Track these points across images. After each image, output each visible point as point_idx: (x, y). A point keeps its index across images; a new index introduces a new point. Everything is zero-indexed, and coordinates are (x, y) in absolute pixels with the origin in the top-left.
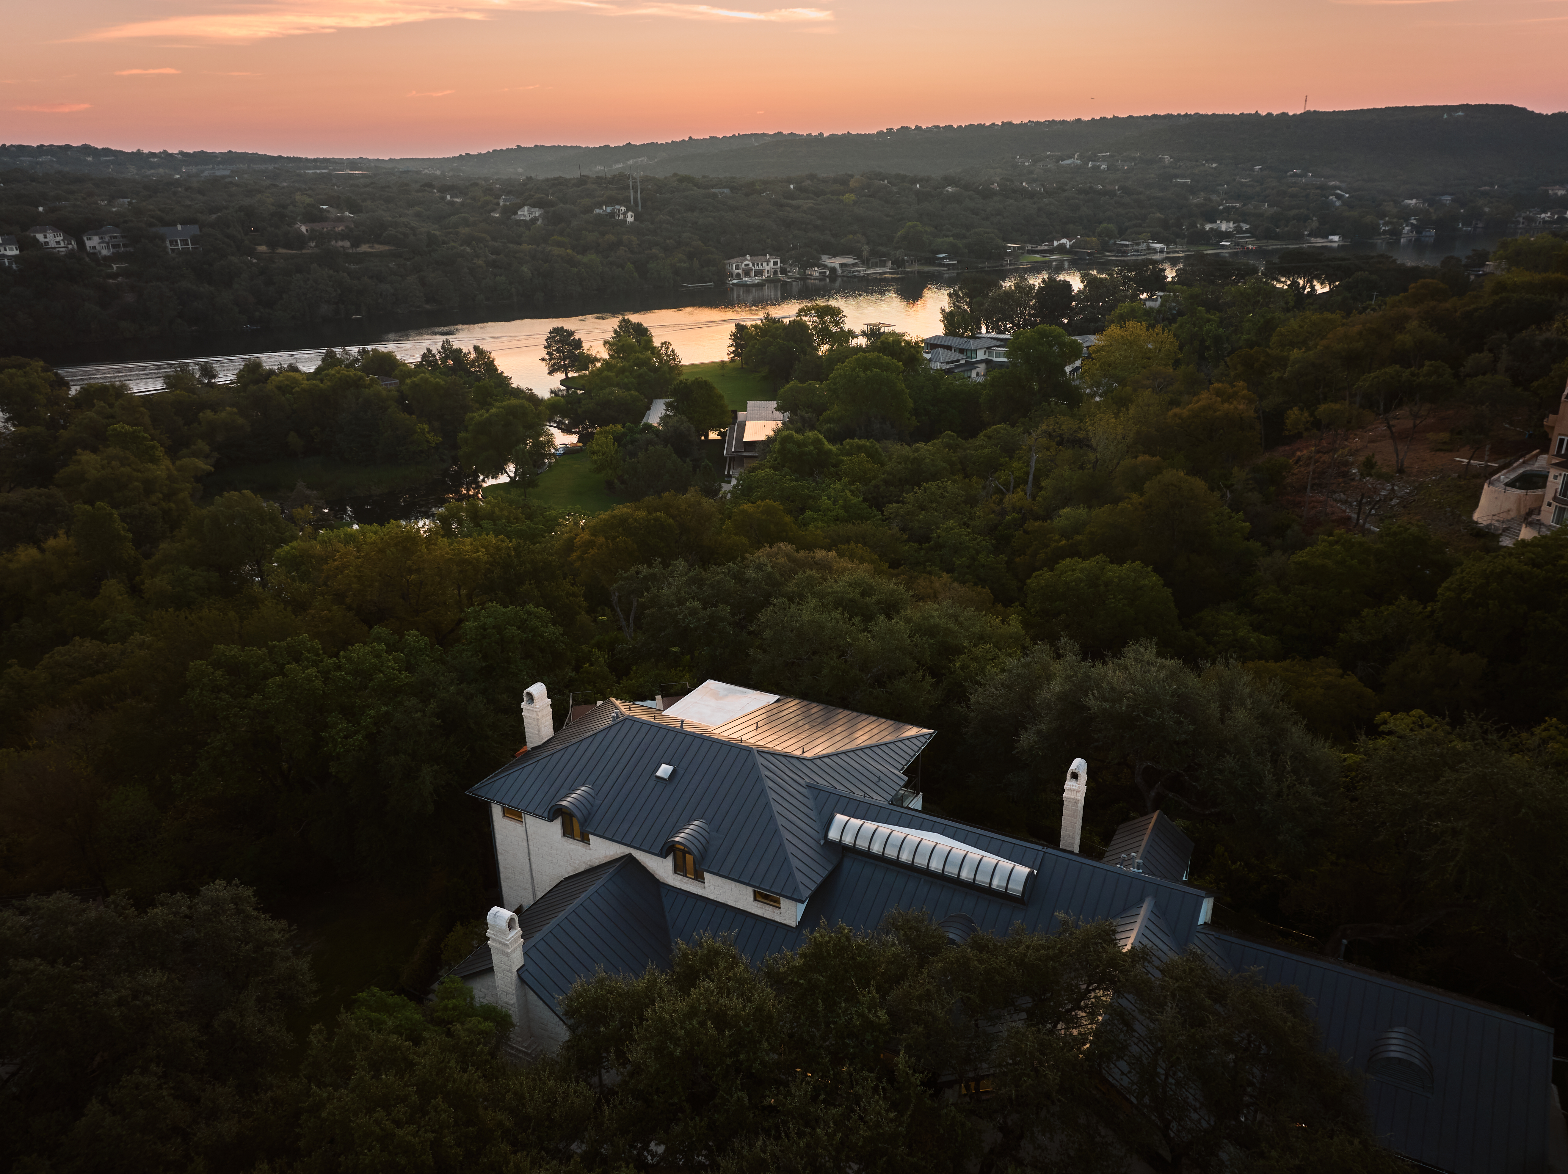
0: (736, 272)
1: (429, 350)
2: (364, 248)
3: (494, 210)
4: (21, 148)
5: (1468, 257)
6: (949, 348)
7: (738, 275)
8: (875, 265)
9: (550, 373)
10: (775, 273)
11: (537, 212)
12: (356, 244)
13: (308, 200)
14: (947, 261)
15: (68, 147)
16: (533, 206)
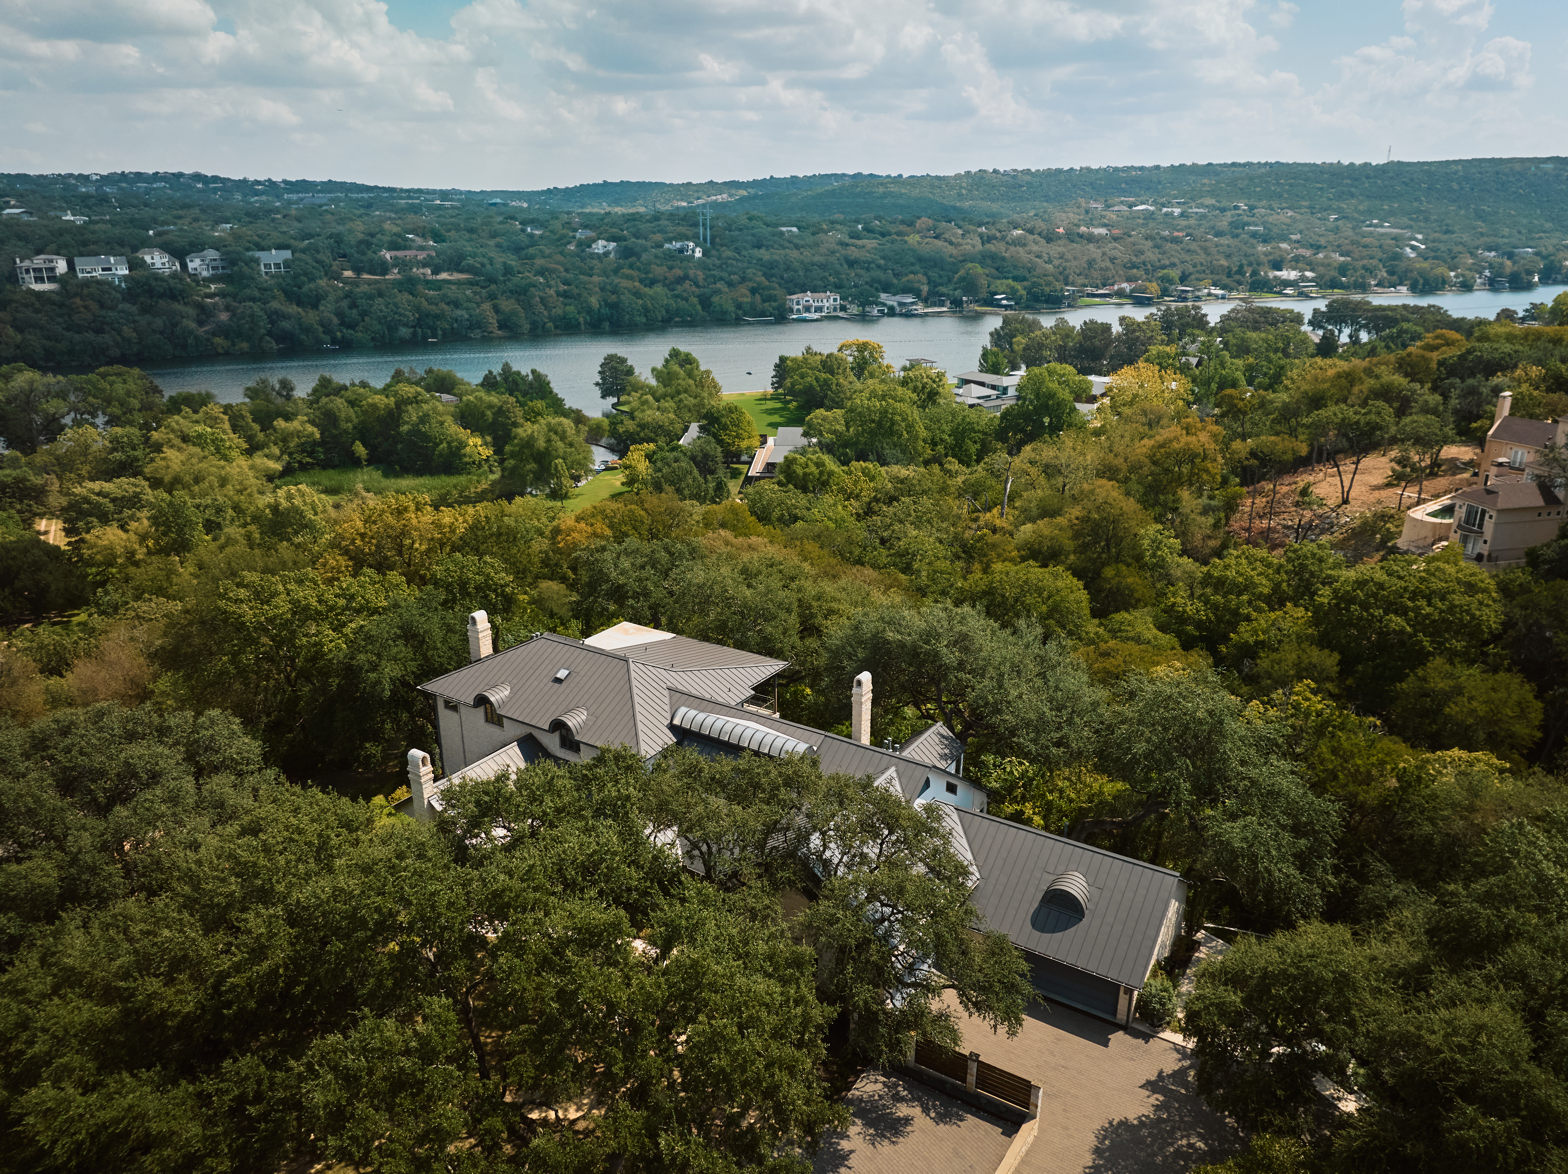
0: (796, 307)
1: (490, 372)
2: (444, 276)
3: (569, 243)
4: (138, 175)
5: (1526, 311)
6: (982, 384)
7: (798, 311)
8: (934, 305)
9: (603, 397)
10: (835, 310)
11: (612, 245)
12: (436, 272)
13: (395, 229)
14: (1004, 302)
15: (180, 175)
16: (608, 240)
